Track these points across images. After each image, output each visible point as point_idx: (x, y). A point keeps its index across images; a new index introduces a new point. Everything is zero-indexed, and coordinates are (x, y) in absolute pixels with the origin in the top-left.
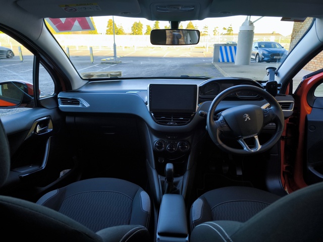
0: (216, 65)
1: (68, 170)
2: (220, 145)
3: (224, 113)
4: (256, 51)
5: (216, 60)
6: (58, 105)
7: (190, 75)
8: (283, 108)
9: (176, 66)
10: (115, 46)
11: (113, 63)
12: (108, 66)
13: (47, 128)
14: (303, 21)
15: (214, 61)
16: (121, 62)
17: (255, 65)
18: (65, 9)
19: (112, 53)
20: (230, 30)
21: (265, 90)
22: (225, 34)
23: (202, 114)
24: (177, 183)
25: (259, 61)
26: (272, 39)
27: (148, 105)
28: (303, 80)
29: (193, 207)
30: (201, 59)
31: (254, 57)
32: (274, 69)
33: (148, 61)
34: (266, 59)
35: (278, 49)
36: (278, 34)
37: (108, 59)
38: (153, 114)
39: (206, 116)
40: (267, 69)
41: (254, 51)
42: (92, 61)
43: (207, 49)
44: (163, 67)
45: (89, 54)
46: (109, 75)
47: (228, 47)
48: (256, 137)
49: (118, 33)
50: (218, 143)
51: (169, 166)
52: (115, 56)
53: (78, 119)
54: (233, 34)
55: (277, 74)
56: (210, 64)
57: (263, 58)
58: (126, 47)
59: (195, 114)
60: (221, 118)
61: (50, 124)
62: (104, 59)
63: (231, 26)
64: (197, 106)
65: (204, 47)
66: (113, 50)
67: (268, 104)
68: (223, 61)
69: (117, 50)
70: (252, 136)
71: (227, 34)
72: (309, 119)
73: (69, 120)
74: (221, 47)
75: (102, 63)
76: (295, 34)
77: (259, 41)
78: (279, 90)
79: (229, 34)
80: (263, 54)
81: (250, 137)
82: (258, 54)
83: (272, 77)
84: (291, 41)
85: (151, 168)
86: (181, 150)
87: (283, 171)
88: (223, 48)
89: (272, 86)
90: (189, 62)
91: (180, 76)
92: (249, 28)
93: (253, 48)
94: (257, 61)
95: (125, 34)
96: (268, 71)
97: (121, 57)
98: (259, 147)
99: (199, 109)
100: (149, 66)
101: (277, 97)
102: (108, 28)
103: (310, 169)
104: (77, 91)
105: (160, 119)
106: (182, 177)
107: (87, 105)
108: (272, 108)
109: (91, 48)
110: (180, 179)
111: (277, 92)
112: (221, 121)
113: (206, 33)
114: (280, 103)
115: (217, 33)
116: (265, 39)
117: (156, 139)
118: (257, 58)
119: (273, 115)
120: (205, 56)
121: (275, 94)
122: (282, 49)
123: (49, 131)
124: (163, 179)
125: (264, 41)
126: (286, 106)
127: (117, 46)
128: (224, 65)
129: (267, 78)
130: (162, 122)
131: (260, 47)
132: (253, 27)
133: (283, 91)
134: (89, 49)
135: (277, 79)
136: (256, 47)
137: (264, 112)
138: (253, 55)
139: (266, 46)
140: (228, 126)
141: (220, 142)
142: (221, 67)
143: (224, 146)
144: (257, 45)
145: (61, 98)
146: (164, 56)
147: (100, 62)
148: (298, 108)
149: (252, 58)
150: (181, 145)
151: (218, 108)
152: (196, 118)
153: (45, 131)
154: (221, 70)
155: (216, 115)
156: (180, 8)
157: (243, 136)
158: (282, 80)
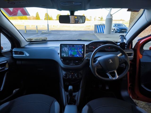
0: (96, 34)
1: (18, 89)
2: (97, 76)
3: (99, 59)
4: (114, 28)
5: (96, 32)
6: (13, 55)
7: (82, 39)
8: (129, 56)
9: (77, 35)
10: (48, 25)
11: (47, 33)
12: (45, 35)
13: (5, 68)
14: (138, 11)
15: (95, 32)
16: (51, 33)
17: (114, 34)
18: (8, 2)
19: (47, 29)
20: (102, 18)
21: (119, 47)
22: (99, 20)
23: (87, 60)
24: (75, 96)
25: (115, 32)
26: (121, 22)
27: (60, 55)
28: (137, 41)
29: (83, 111)
30: (89, 31)
31: (113, 31)
32: (123, 36)
33: (64, 32)
34: (118, 31)
35: (123, 27)
36: (123, 20)
37: (45, 31)
38: (62, 59)
39: (89, 60)
40: (120, 36)
41: (113, 28)
42: (37, 32)
43: (91, 27)
44: (71, 35)
45: (36, 29)
46: (41, 39)
47: (101, 26)
48: (116, 71)
49: (50, 19)
50: (96, 75)
51: (70, 87)
52: (48, 30)
53: (23, 62)
54: (103, 20)
55: (125, 38)
56: (93, 34)
57: (117, 31)
58: (54, 26)
59: (84, 59)
60: (97, 62)
61: (7, 65)
62: (43, 31)
63: (102, 17)
64: (85, 55)
65: (90, 26)
66: (47, 27)
67: (121, 54)
68: (99, 32)
69: (49, 27)
70: (113, 71)
71: (100, 20)
72: (141, 61)
73: (18, 62)
74: (98, 26)
75: (42, 33)
76: (131, 20)
77: (115, 23)
78: (126, 46)
79: (101, 20)
80: (117, 29)
81: (112, 71)
82: (114, 29)
83: (122, 40)
84: (130, 23)
85: (62, 88)
86: (77, 78)
87: (129, 87)
88: (99, 26)
89: (123, 44)
90: (83, 33)
91: (77, 40)
92: (110, 17)
93: (112, 26)
94: (114, 32)
95: (53, 20)
96: (120, 37)
97: (51, 31)
98: (117, 77)
99: (86, 57)
100: (64, 34)
101: (125, 50)
102: (45, 17)
103: (143, 86)
104: (23, 48)
105: (66, 62)
106: (77, 93)
107: (28, 55)
108: (123, 56)
109: (37, 26)
110: (76, 94)
111: (125, 48)
112: (97, 63)
113: (91, 20)
114: (127, 53)
115: (96, 19)
116: (118, 22)
117: (64, 73)
118: (114, 31)
119: (124, 60)
120: (91, 30)
121: (124, 49)
122: (126, 27)
123: (6, 69)
124: (68, 94)
125: (117, 23)
126: (130, 54)
127: (49, 25)
128: (99, 34)
129: (120, 40)
130: (67, 64)
131: (116, 26)
132: (112, 17)
133: (128, 47)
134: (36, 27)
135: (125, 41)
136: (114, 26)
137: (119, 58)
138: (113, 29)
139: (118, 26)
140: (101, 66)
141: (97, 74)
142: (98, 35)
143: (99, 76)
144: (114, 25)
145: (14, 51)
146: (72, 30)
147: (41, 33)
148: (135, 55)
149: (112, 31)
150: (77, 75)
151: (96, 56)
152: (84, 61)
153: (4, 69)
154: (98, 37)
155: (95, 59)
156: (74, 3)
157: (109, 71)
158: (127, 42)
